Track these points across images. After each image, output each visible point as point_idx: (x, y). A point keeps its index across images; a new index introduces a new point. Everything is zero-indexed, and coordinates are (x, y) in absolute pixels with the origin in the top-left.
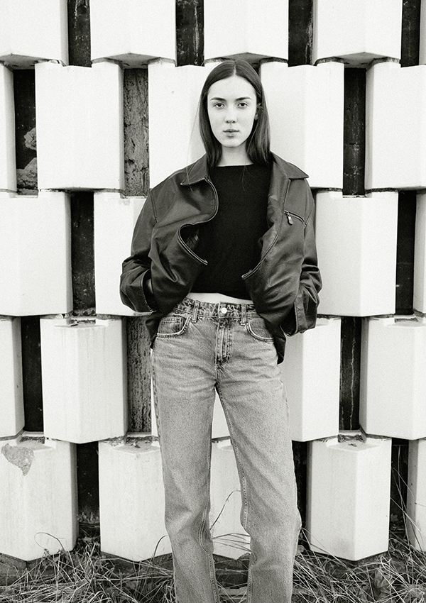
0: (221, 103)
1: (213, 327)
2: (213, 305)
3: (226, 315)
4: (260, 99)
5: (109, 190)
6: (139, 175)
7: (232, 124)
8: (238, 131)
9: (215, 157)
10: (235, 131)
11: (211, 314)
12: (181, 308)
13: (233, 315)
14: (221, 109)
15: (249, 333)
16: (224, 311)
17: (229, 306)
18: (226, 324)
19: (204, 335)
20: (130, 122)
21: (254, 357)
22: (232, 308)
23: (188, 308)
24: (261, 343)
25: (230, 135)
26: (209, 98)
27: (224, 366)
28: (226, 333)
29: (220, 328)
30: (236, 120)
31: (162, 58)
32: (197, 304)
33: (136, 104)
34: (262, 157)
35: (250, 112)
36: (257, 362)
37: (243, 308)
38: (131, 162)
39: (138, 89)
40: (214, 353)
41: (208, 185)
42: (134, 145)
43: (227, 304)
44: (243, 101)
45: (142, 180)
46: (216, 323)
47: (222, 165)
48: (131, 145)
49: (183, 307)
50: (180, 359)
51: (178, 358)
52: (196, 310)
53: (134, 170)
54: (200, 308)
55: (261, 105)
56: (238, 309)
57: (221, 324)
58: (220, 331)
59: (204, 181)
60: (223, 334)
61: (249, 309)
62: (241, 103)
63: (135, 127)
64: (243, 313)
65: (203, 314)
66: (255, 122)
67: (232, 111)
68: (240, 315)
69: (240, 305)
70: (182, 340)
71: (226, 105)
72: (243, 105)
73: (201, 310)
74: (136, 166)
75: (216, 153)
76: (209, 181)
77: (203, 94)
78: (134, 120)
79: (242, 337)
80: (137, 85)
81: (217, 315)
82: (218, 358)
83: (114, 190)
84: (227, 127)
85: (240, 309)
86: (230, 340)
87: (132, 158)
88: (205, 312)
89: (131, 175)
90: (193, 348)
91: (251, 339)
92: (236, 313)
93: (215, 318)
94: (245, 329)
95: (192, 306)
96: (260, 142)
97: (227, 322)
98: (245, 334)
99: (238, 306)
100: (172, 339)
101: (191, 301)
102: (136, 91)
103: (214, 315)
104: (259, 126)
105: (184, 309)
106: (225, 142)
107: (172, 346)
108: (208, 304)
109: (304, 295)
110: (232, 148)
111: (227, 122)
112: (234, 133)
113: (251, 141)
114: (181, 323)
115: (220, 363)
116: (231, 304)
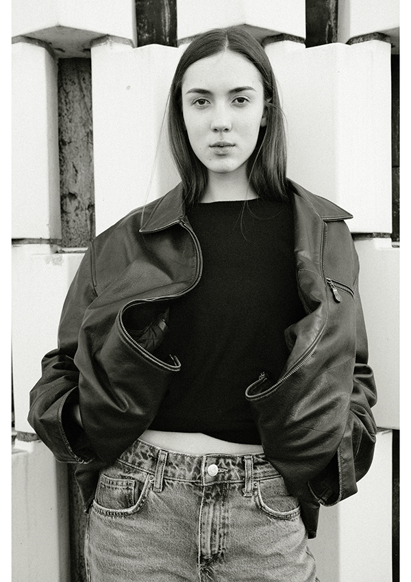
0: (204, 98)
1: (192, 501)
2: (192, 458)
3: (216, 478)
4: (270, 92)
5: (31, 241)
6: (83, 215)
7: (224, 133)
8: (234, 145)
9: (197, 186)
10: (229, 145)
11: (189, 475)
12: (133, 463)
13: (229, 478)
14: (204, 108)
15: (259, 509)
16: (213, 470)
17: (222, 461)
18: (217, 495)
19: (176, 513)
20: (70, 138)
21: (269, 552)
22: (228, 464)
23: (147, 464)
24: (281, 523)
25: (220, 151)
26: (185, 89)
27: (215, 567)
28: (217, 513)
29: (205, 503)
30: (229, 127)
31: (112, 36)
32: (162, 457)
33: (79, 112)
34: (276, 187)
35: (254, 113)
36: (275, 561)
37: (249, 463)
38: (73, 196)
39: (81, 90)
40: (196, 546)
41: (184, 231)
42: (76, 171)
43: (218, 458)
44: (241, 95)
45: (88, 222)
46: (198, 492)
47: (208, 200)
48: (72, 171)
49: (138, 460)
50: (134, 557)
51: (129, 556)
52: (161, 468)
53: (77, 208)
54: (169, 464)
55: (271, 102)
56: (239, 465)
57: (207, 496)
58: (206, 509)
59: (177, 225)
60: (212, 514)
61: (259, 463)
62: (238, 97)
63: (78, 145)
64: (249, 472)
65: (174, 475)
66: (262, 130)
67: (223, 112)
68: (242, 477)
69: (243, 458)
70: (135, 523)
71: (213, 101)
72: (241, 100)
73: (170, 469)
74: (79, 202)
75: (197, 180)
76: (187, 226)
77: (174, 85)
78: (75, 136)
79: (246, 517)
80: (80, 83)
81: (200, 478)
82: (202, 555)
83: (40, 241)
84: (214, 138)
85: (242, 466)
86: (224, 525)
87: (74, 190)
88: (178, 471)
89: (72, 216)
90: (157, 537)
91: (263, 518)
92: (235, 472)
93: (196, 484)
94: (252, 503)
95: (155, 460)
96: (271, 164)
97: (220, 491)
98: (252, 510)
99: (239, 460)
100: (118, 520)
101: (153, 449)
102: (77, 93)
103: (194, 478)
104: (269, 134)
105: (140, 464)
106: (212, 164)
107: (118, 534)
108: (183, 456)
109: (356, 430)
110: (224, 173)
111: (215, 130)
112: (228, 148)
113: (256, 162)
114: (134, 491)
115: (208, 563)
116: (225, 458)
